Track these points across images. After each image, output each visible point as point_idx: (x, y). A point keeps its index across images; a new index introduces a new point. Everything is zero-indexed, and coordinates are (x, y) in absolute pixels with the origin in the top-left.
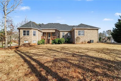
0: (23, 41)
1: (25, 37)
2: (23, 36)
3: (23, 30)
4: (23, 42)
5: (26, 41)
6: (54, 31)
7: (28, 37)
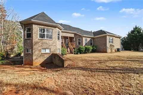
0: (39, 48)
1: (44, 41)
2: (39, 38)
3: (39, 26)
4: (40, 51)
5: (45, 49)
6: (73, 36)
7: (51, 42)
